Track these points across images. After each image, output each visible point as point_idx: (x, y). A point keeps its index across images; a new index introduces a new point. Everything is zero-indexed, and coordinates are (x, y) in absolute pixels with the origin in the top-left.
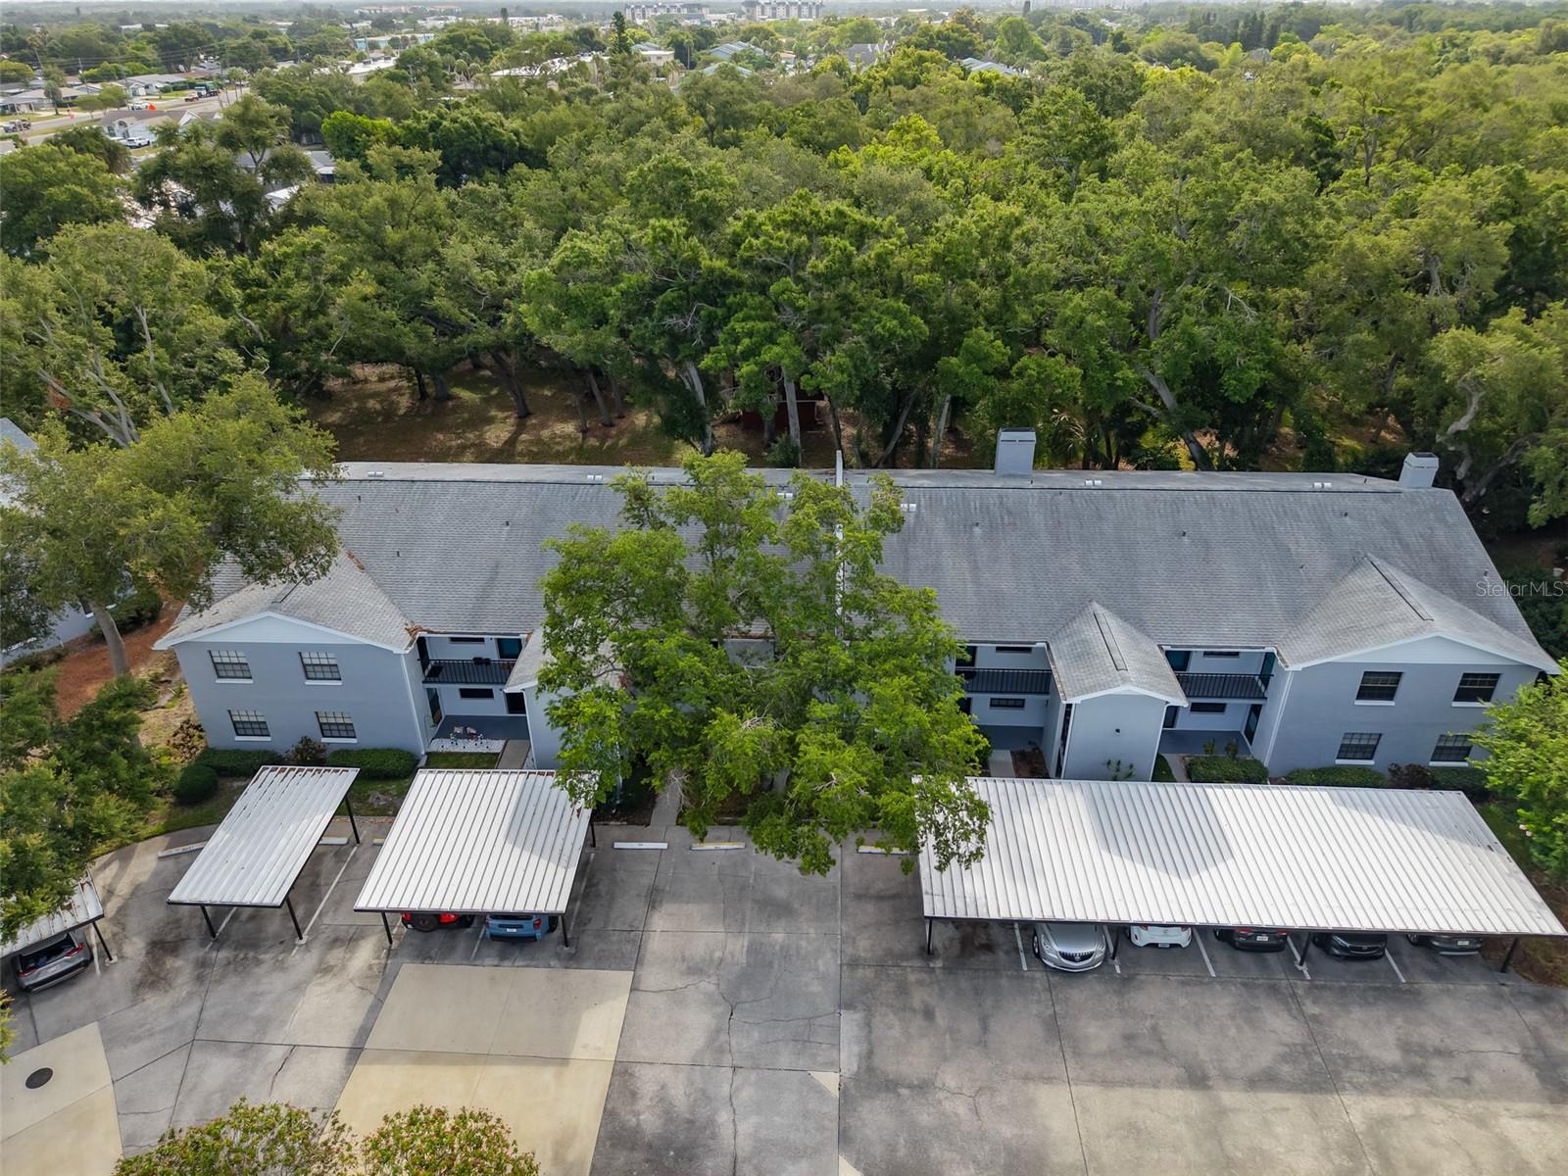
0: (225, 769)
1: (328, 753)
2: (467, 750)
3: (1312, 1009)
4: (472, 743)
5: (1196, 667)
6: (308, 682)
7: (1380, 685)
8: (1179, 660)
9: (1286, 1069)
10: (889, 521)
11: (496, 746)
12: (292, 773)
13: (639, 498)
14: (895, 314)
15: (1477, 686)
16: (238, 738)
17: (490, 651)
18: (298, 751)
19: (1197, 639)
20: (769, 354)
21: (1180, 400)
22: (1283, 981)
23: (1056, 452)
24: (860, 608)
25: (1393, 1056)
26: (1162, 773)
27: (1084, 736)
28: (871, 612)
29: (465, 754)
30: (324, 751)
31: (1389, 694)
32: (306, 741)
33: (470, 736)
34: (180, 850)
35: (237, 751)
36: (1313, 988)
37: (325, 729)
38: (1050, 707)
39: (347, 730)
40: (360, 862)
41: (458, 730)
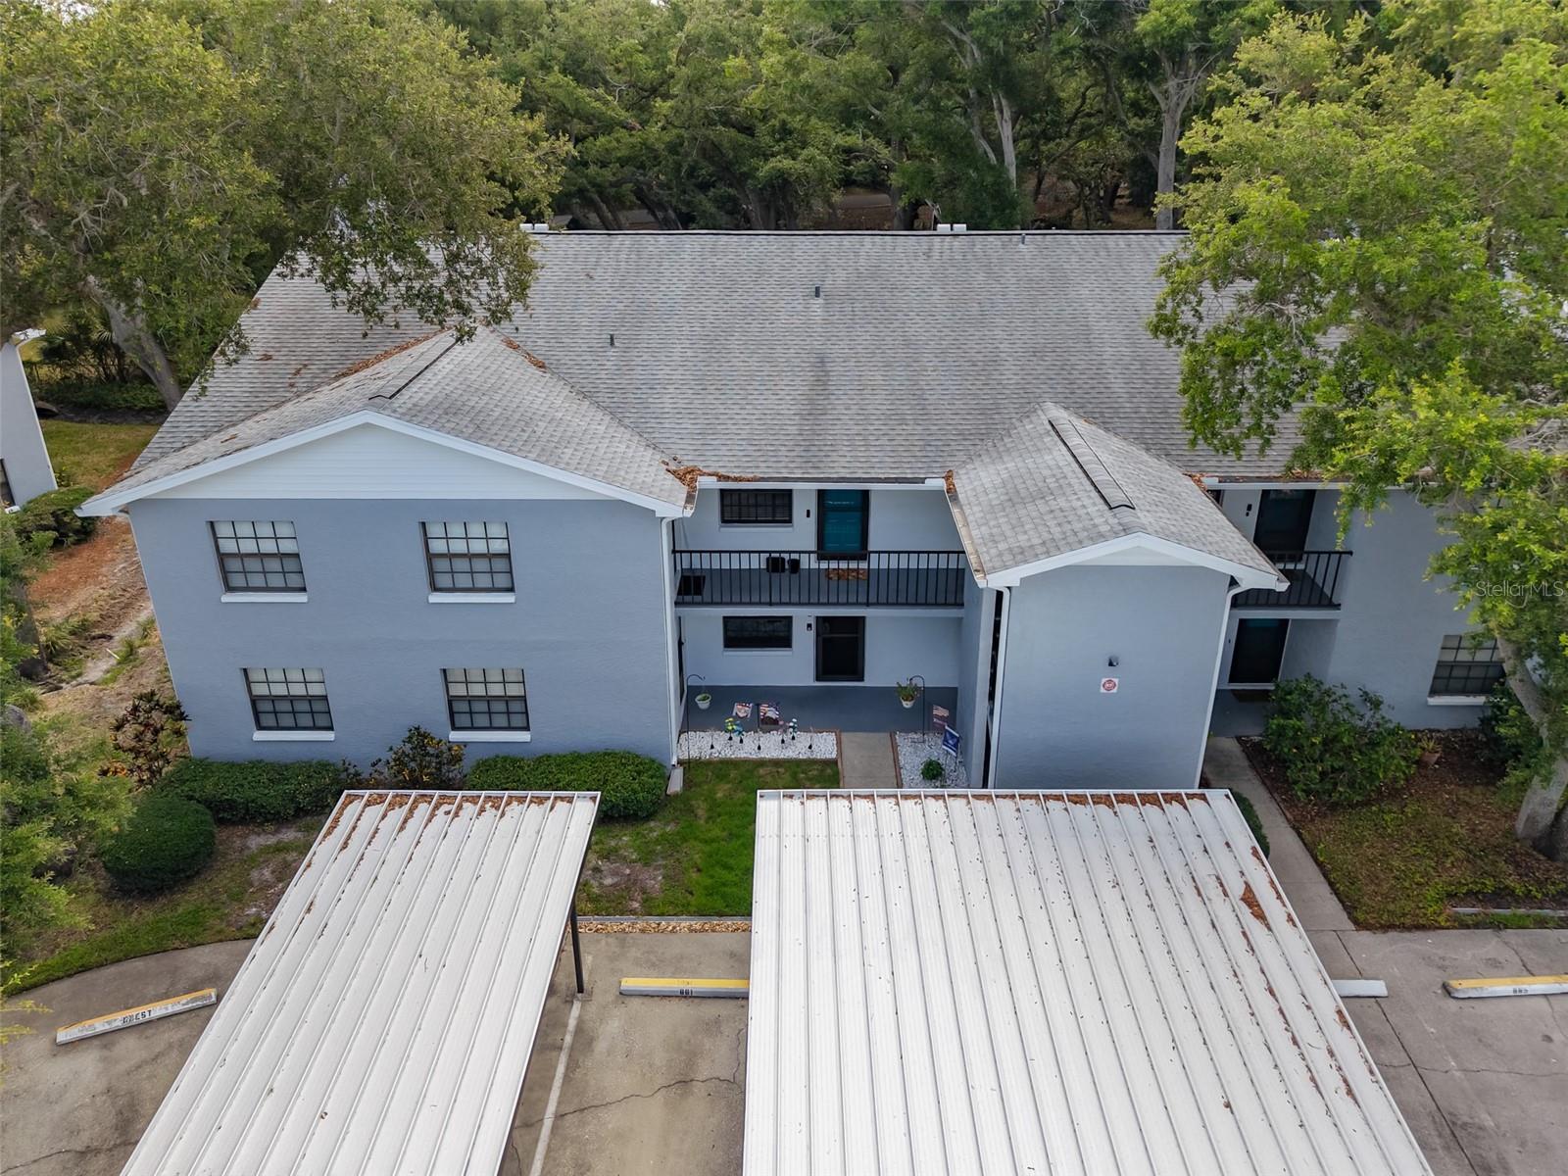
0: (231, 805)
1: (467, 765)
2: (765, 754)
4: (775, 737)
6: (436, 598)
11: (824, 745)
12: (424, 809)
16: (260, 736)
17: (798, 531)
18: (400, 761)
29: (762, 763)
30: (456, 759)
32: (419, 738)
33: (769, 725)
34: (117, 1020)
35: (256, 765)
37: (461, 711)
39: (514, 710)
40: (601, 1046)
41: (742, 710)
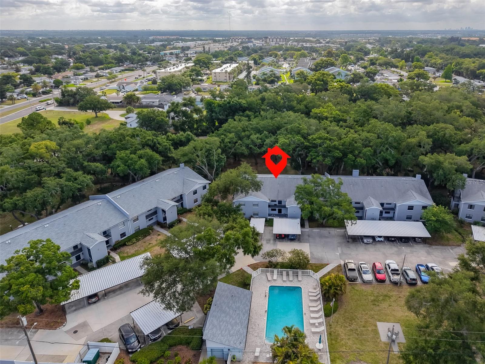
3: (399, 247)
5: (385, 206)
6: (253, 207)
7: (411, 208)
8: (382, 205)
9: (395, 253)
10: (341, 183)
13: (305, 180)
14: (337, 153)
15: (424, 207)
17: (277, 203)
19: (385, 201)
20: (318, 159)
21: (383, 164)
22: (396, 245)
23: (362, 173)
24: (337, 195)
25: (409, 252)
26: (380, 220)
27: (368, 214)
28: (339, 196)
31: (412, 209)
33: (274, 216)
36: (400, 246)
38: (363, 212)
39: (257, 215)
